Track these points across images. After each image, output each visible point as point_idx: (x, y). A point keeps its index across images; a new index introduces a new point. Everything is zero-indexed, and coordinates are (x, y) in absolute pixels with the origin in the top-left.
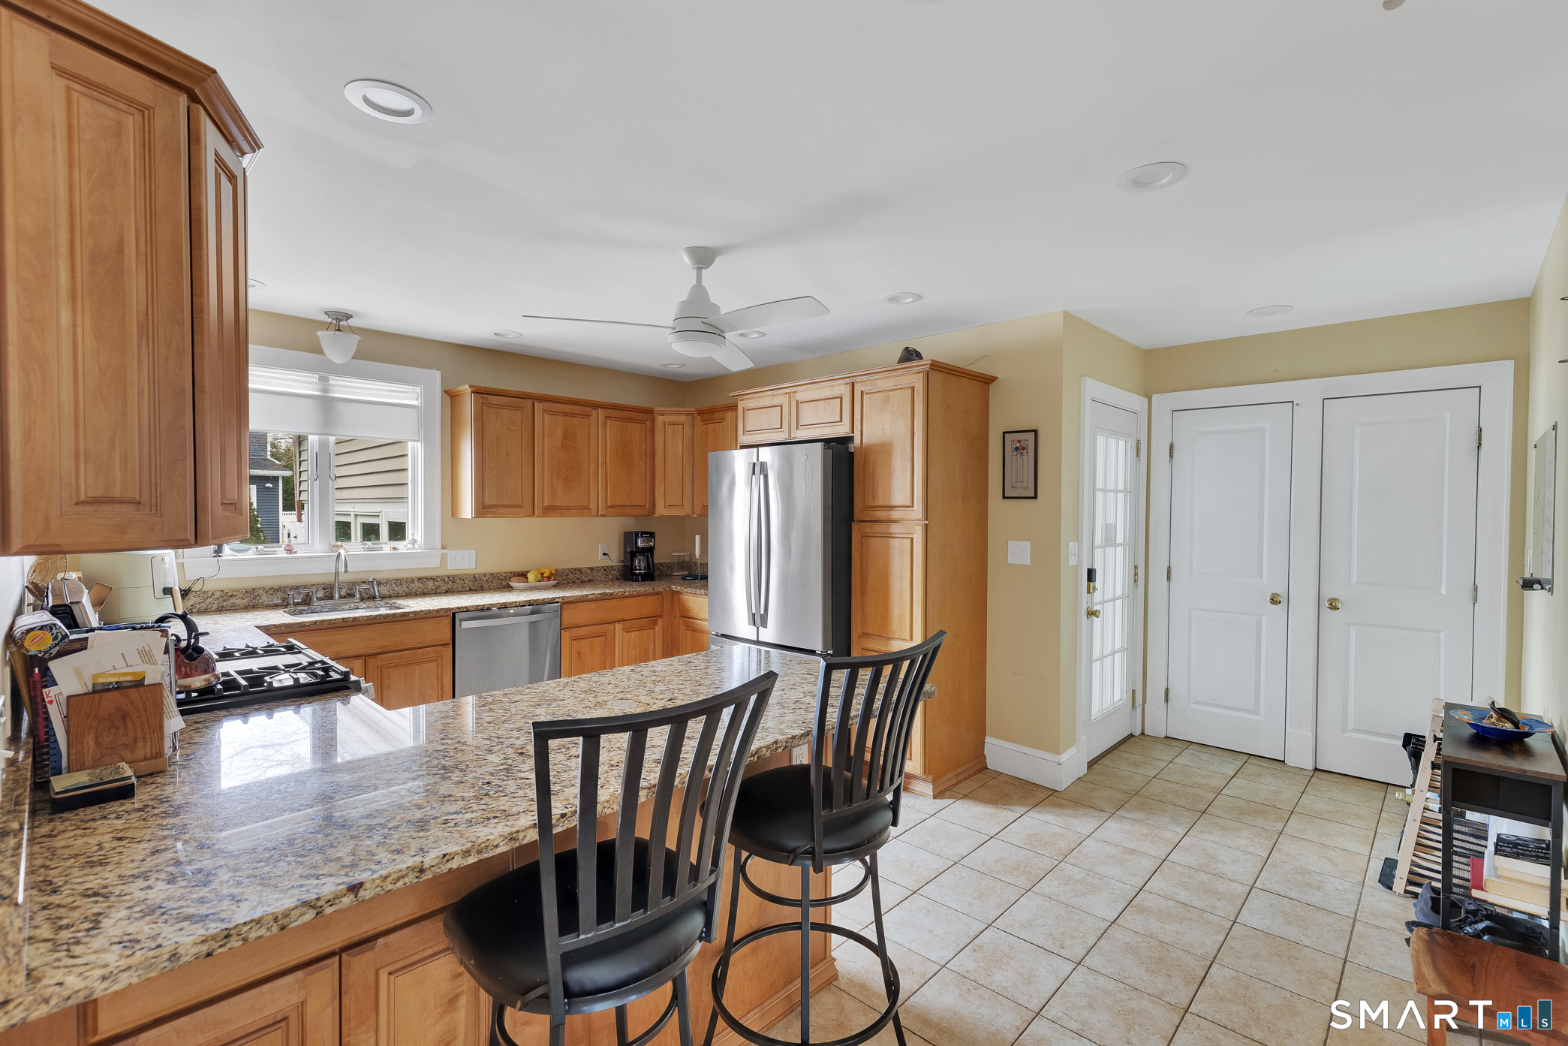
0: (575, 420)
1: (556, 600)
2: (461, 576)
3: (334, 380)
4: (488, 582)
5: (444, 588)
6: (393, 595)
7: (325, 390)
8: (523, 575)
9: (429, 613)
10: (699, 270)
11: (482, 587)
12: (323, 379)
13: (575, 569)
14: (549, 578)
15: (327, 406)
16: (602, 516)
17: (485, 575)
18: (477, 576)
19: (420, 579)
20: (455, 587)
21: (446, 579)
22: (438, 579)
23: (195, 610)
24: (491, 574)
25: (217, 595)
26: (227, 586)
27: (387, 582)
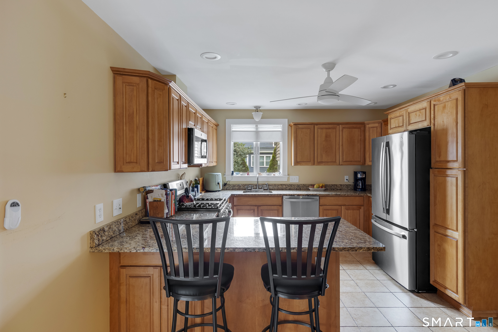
0: (330, 130)
1: (317, 195)
2: (294, 185)
3: (259, 126)
4: (302, 187)
5: (288, 188)
6: (274, 189)
7: (257, 129)
8: (313, 186)
9: (275, 195)
10: (329, 71)
11: (300, 188)
12: (257, 126)
13: (334, 185)
14: (322, 187)
15: (257, 133)
16: (341, 165)
17: (301, 185)
18: (299, 185)
19: (281, 185)
20: (291, 188)
21: (289, 185)
22: (287, 185)
23: (227, 189)
24: (303, 185)
25: (232, 185)
26: (234, 183)
27: (272, 185)
